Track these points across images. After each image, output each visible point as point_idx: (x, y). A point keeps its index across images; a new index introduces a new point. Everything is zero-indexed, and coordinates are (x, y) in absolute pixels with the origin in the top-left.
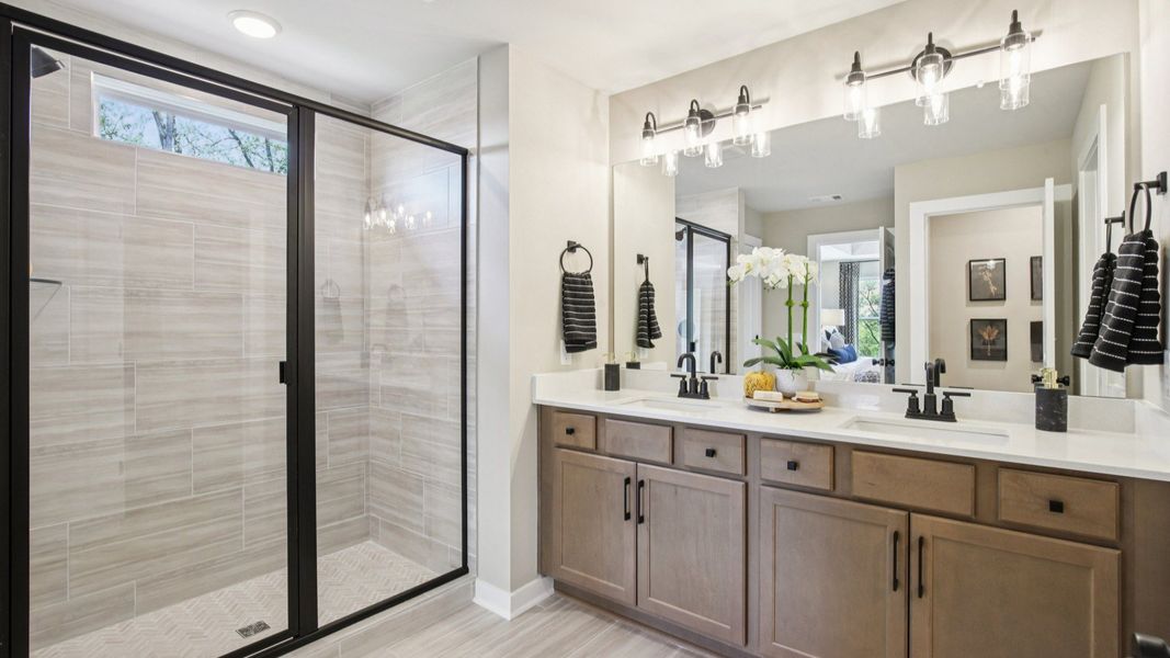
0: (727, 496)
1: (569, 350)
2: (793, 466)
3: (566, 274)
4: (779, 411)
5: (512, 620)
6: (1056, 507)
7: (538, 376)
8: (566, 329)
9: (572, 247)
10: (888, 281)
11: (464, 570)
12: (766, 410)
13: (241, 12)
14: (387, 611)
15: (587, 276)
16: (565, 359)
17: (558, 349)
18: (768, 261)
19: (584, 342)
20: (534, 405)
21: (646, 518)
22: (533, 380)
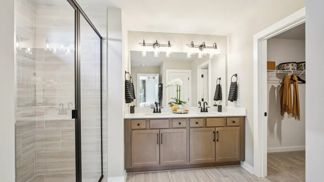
0: (183, 132)
2: (197, 123)
4: (184, 113)
6: (234, 122)
10: (160, 86)
12: (181, 113)
20: (124, 119)
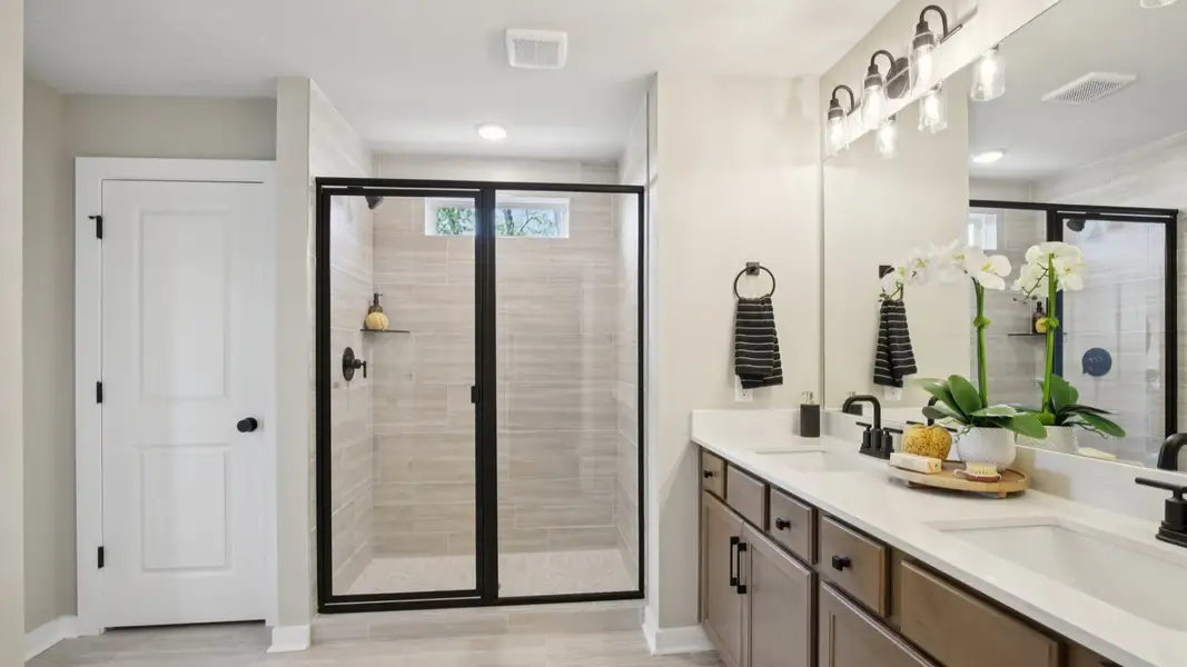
1: (746, 385)
3: (741, 301)
5: (654, 656)
7: (695, 411)
8: (738, 362)
9: (752, 270)
11: (639, 594)
13: (479, 126)
14: (594, 603)
15: (767, 300)
16: (738, 393)
17: (731, 384)
18: (927, 261)
19: (761, 377)
20: (693, 443)
21: (748, 589)
22: (691, 416)
